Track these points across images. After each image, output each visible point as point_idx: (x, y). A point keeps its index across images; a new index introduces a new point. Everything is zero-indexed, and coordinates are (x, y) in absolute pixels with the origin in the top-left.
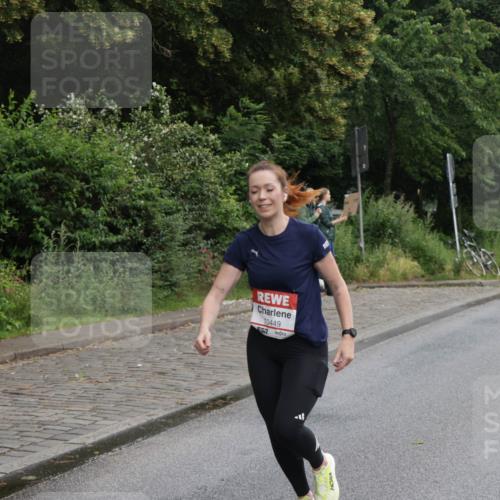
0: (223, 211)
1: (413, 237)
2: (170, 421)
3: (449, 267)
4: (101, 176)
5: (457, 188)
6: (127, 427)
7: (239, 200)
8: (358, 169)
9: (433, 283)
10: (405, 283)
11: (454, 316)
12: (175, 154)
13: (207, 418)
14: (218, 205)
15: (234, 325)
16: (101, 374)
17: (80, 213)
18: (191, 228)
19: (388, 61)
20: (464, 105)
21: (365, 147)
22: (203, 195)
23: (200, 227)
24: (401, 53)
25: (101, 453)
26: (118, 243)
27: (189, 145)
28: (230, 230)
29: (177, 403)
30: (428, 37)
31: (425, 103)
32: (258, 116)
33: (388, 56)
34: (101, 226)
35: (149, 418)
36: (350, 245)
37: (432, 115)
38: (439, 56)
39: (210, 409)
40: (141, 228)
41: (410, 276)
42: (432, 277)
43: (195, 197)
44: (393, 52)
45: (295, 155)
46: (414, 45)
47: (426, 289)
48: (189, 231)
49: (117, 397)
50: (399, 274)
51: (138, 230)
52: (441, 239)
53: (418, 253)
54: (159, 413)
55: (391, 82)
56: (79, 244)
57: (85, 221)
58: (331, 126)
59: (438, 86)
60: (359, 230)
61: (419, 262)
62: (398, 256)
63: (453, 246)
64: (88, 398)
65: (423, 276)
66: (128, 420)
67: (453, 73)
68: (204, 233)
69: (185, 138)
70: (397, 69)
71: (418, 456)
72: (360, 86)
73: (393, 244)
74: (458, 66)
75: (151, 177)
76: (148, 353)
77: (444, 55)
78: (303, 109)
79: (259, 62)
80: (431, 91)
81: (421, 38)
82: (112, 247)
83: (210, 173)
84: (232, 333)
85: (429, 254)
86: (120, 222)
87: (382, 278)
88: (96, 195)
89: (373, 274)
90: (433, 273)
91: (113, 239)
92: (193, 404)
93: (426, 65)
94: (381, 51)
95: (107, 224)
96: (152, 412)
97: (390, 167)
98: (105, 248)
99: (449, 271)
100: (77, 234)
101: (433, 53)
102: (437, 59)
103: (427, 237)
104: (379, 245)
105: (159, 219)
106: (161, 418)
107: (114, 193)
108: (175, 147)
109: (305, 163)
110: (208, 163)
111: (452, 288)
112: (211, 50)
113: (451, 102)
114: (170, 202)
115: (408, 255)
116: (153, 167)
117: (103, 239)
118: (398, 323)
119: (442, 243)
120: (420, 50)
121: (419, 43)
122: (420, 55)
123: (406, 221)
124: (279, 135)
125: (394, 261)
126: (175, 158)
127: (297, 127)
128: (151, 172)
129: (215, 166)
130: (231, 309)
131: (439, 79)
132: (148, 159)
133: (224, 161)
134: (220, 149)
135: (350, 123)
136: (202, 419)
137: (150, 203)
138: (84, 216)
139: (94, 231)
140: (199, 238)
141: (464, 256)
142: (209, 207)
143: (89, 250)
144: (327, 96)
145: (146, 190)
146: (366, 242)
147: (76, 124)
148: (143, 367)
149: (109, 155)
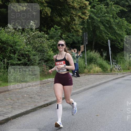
0: (49, 55)
1: (99, 62)
2: (32, 110)
3: (109, 69)
4: (16, 46)
5: (111, 49)
6: (20, 112)
7: (53, 52)
8: (85, 44)
9: (105, 74)
10: (97, 74)
11: (110, 82)
12: (36, 40)
13: (42, 110)
14: (48, 53)
15: (51, 85)
16: (15, 98)
17: (10, 56)
18: (40, 59)
19: (93, 16)
20: (113, 27)
21: (87, 38)
22: (43, 51)
23: (43, 59)
24: (96, 13)
25: (13, 119)
26: (21, 63)
27: (40, 38)
28: (51, 60)
29: (35, 106)
30: (103, 9)
31: (103, 26)
32: (59, 30)
33: (93, 14)
34: (16, 59)
35: (27, 110)
36: (83, 64)
37: (105, 29)
38: (106, 14)
39: (43, 107)
40: (27, 59)
41: (99, 72)
42: (104, 72)
43: (42, 51)
44: (94, 13)
45: (69, 40)
46: (100, 11)
47: (103, 75)
48: (40, 60)
49: (18, 104)
50: (96, 71)
51: (26, 60)
52: (107, 62)
53: (101, 66)
54: (29, 108)
55: (94, 21)
56: (10, 64)
57: (12, 58)
58: (78, 32)
59: (106, 22)
60: (85, 60)
61: (101, 68)
62: (96, 67)
63: (110, 64)
64: (11, 105)
65: (102, 72)
66: (21, 110)
67: (110, 19)
68: (44, 61)
69: (39, 36)
70: (95, 18)
71: (98, 119)
72: (86, 22)
73: (94, 63)
74: (111, 17)
75: (30, 46)
76: (28, 92)
77: (108, 14)
78: (71, 28)
79: (59, 16)
80: (104, 23)
81: (101, 10)
82: (19, 65)
83: (45, 45)
84: (51, 87)
85: (104, 66)
86: (21, 58)
87: (91, 72)
88: (15, 51)
89: (89, 71)
90: (105, 71)
91: (19, 62)
92: (39, 106)
93: (103, 17)
94: (91, 13)
95: (17, 58)
96: (28, 108)
97: (94, 43)
98: (17, 65)
99: (109, 70)
100: (10, 61)
101: (104, 14)
102: (106, 15)
103: (103, 62)
104: (91, 64)
105: (32, 57)
106: (30, 110)
107: (19, 50)
108: (36, 38)
109: (72, 42)
110: (45, 42)
111: (110, 75)
112: (45, 13)
113: (110, 26)
114: (35, 52)
115: (98, 66)
116: (30, 43)
117: (17, 62)
118: (95, 84)
119: (107, 63)
120: (101, 13)
121: (101, 11)
122: (101, 14)
123: (98, 57)
124: (64, 35)
125: (94, 68)
126: (36, 41)
127: (69, 33)
128: (30, 45)
129: (47, 43)
130: (51, 81)
131: (106, 20)
132: (29, 41)
133: (49, 42)
134: (48, 39)
135: (83, 32)
136: (41, 110)
137: (29, 53)
138: (11, 56)
139: (14, 60)
140: (43, 62)
141: (113, 66)
142: (45, 54)
143: (13, 66)
144: (77, 24)
145: (28, 49)
146: (87, 63)
147: (10, 32)
148: (26, 96)
149: (18, 40)
